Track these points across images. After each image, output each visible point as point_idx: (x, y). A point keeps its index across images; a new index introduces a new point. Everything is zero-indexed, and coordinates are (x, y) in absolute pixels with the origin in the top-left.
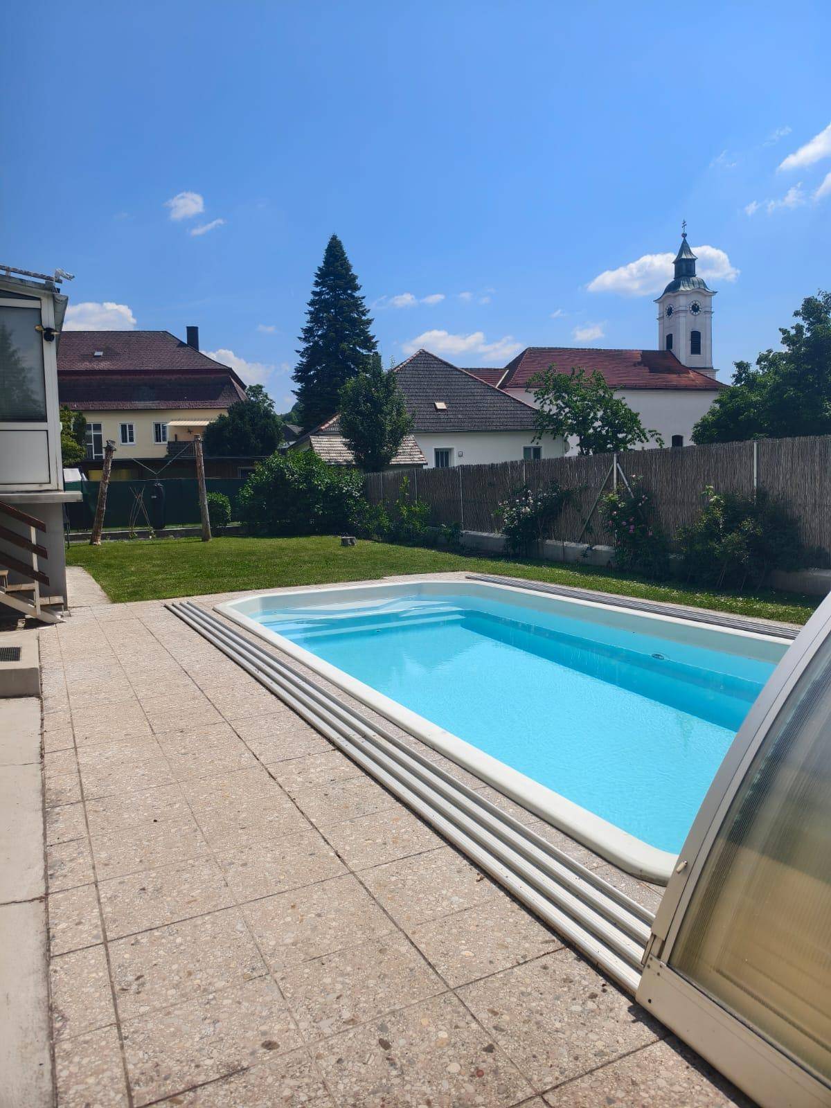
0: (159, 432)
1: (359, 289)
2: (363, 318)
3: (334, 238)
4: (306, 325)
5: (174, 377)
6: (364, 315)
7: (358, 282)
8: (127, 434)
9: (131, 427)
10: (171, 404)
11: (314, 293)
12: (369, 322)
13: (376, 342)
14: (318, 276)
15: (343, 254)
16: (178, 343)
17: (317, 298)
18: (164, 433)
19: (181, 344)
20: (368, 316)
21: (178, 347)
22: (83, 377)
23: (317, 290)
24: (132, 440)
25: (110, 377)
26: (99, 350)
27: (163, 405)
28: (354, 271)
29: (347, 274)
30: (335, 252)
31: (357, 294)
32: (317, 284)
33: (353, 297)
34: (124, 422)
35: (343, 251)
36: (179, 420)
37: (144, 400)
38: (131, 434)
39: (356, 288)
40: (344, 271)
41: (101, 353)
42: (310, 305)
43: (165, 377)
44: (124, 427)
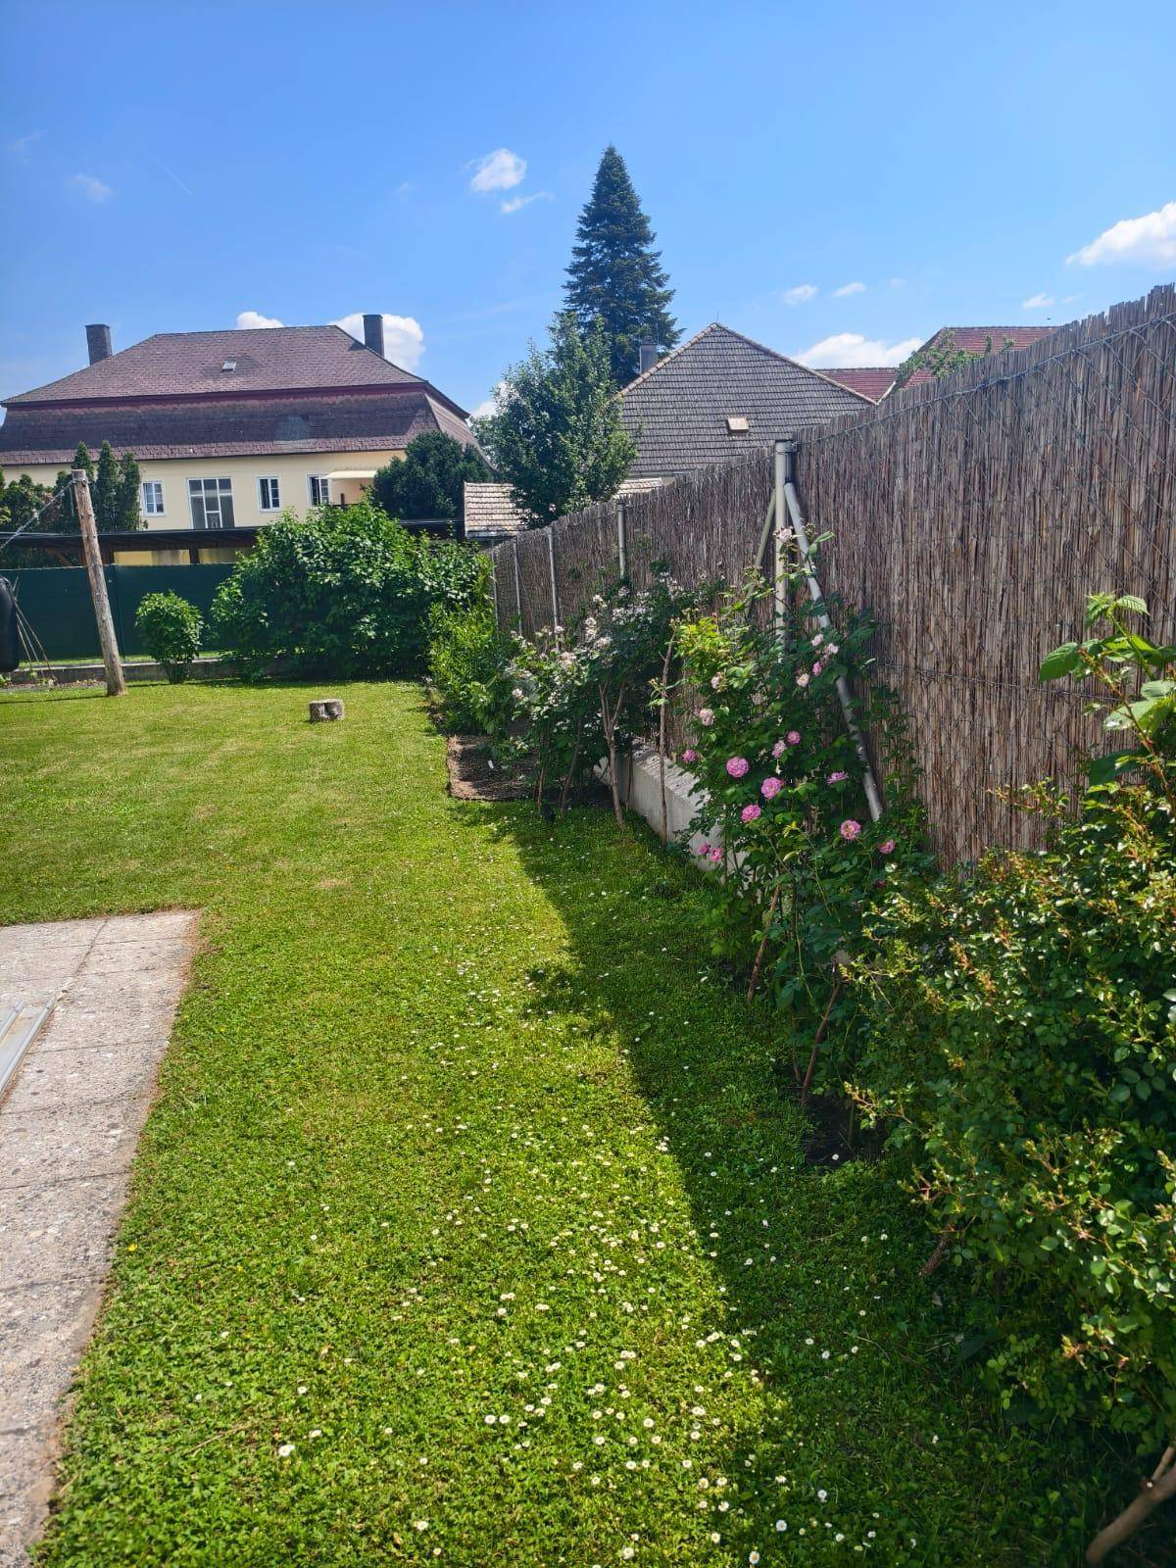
0: (317, 487)
1: (652, 239)
2: (660, 290)
3: (610, 152)
4: (562, 307)
5: (339, 399)
6: (660, 285)
7: (651, 227)
8: (269, 493)
9: (275, 483)
10: (334, 443)
11: (578, 252)
12: (667, 298)
13: (681, 331)
14: (584, 221)
15: (624, 179)
16: (351, 343)
17: (583, 259)
18: (325, 491)
19: (357, 345)
20: (668, 286)
21: (351, 349)
22: (202, 405)
23: (583, 245)
24: (276, 504)
25: (241, 402)
26: (230, 359)
27: (319, 444)
28: (644, 209)
29: (631, 214)
30: (612, 181)
31: (647, 249)
32: (583, 235)
33: (640, 254)
34: (264, 476)
35: (624, 175)
36: (347, 469)
37: (293, 439)
38: (276, 494)
39: (647, 239)
40: (624, 209)
41: (233, 366)
42: (571, 272)
43: (326, 400)
44: (264, 483)
